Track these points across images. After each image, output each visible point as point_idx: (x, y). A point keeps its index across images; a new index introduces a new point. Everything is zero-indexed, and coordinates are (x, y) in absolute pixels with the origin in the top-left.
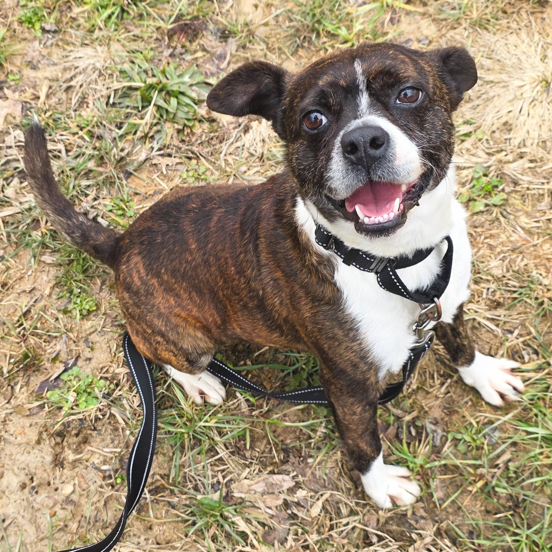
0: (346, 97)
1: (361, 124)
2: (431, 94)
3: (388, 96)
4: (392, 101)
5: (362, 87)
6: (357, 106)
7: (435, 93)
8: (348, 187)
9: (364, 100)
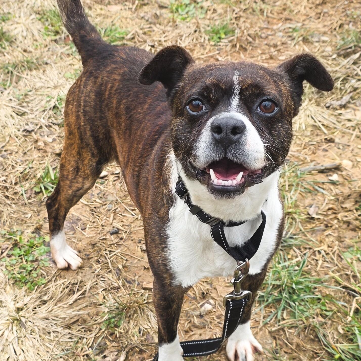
0: (223, 96)
1: (228, 116)
2: (283, 109)
3: (253, 103)
4: (255, 107)
5: (237, 92)
6: (229, 104)
7: (285, 110)
8: (207, 156)
9: (235, 101)
